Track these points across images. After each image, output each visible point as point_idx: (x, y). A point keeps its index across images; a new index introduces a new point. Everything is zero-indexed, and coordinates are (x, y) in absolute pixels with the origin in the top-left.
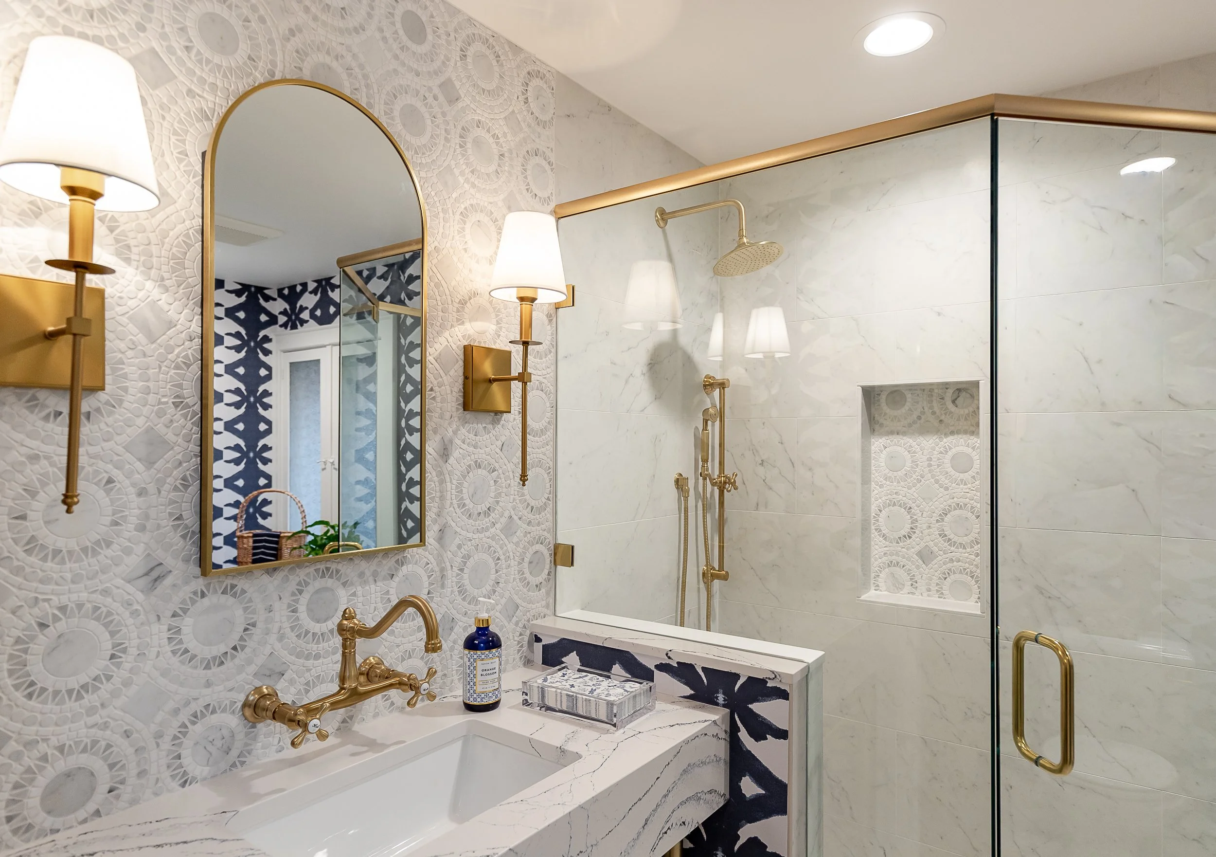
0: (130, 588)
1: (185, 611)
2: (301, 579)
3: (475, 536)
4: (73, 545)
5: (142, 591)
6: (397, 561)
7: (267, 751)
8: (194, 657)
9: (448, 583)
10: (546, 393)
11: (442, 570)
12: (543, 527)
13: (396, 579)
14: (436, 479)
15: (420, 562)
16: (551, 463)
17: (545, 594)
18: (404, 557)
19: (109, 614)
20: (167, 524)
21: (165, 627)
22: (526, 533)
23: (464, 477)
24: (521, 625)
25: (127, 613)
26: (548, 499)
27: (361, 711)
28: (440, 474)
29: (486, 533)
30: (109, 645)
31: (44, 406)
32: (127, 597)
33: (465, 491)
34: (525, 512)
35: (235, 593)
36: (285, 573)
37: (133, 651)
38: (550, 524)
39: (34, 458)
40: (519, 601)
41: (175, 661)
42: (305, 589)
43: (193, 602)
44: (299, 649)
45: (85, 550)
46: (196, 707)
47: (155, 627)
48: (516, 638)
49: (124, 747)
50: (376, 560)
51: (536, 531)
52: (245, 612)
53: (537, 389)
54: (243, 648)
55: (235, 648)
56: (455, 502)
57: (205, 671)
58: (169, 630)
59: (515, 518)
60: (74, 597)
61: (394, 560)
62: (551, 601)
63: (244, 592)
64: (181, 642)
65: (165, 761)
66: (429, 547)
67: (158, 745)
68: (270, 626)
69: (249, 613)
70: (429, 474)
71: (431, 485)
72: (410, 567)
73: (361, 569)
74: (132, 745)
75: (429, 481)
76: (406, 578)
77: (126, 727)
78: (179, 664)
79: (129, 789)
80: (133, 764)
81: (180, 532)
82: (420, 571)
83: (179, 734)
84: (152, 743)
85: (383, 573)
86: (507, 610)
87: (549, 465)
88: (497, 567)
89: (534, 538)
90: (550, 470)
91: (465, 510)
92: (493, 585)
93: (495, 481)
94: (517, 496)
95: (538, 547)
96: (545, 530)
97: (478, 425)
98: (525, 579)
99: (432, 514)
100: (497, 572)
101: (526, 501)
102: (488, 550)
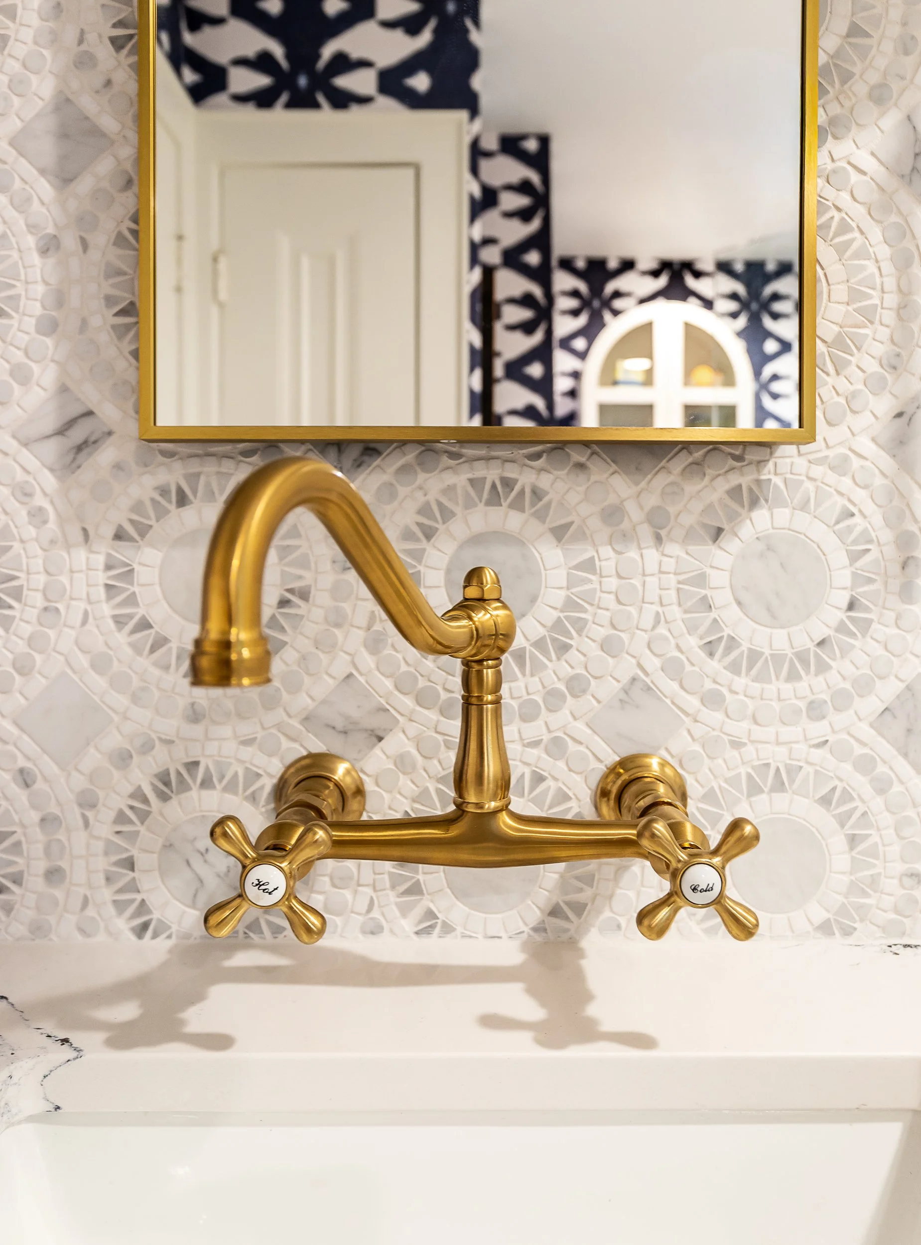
0: (27, 457)
1: (143, 530)
2: (432, 497)
5: (51, 470)
6: (735, 493)
7: (339, 921)
8: (160, 642)
11: (906, 541)
13: (731, 545)
14: (884, 252)
15: (817, 505)
18: (758, 482)
20: (102, 321)
21: (100, 560)
25: (24, 513)
27: (611, 897)
32: (20, 475)
37: (35, 599)
41: (121, 638)
42: (441, 527)
43: (162, 513)
44: (422, 683)
46: (171, 760)
47: (81, 555)
50: (661, 480)
57: (186, 681)
58: (108, 567)
61: (723, 485)
64: (132, 600)
65: (102, 863)
66: (856, 462)
67: (87, 824)
68: (347, 606)
69: (289, 565)
70: (856, 234)
71: (863, 268)
72: (783, 515)
73: (612, 499)
74: (34, 807)
75: (857, 255)
76: (769, 548)
77: (22, 762)
78: (129, 651)
79: (31, 899)
80: (38, 849)
81: (127, 346)
82: (819, 532)
83: (129, 813)
84: (74, 815)
85: (688, 520)
99: (867, 361)
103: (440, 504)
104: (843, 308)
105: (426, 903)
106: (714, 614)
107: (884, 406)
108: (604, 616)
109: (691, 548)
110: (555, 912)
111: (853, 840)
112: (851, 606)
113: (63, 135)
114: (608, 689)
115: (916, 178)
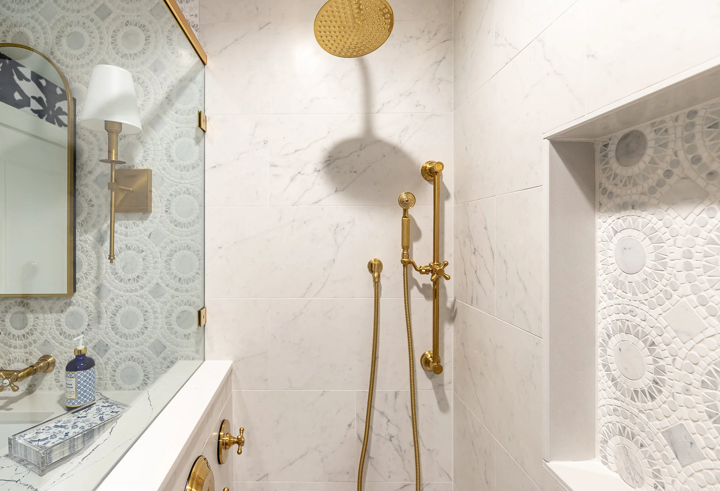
2: (7, 305)
3: (125, 294)
6: (66, 303)
9: (103, 321)
10: (194, 196)
11: (99, 312)
12: (192, 294)
13: (65, 314)
14: (95, 256)
15: (82, 305)
17: (194, 343)
18: (70, 301)
22: (173, 297)
24: (168, 360)
26: (197, 273)
28: (98, 253)
29: (135, 293)
34: (173, 282)
40: (167, 344)
51: (184, 296)
53: (184, 193)
56: (109, 271)
59: (163, 285)
62: (201, 348)
66: (89, 297)
70: (90, 253)
71: (91, 259)
72: (75, 308)
73: (42, 305)
75: (89, 257)
76: (73, 314)
82: (82, 311)
85: (57, 309)
86: (155, 348)
87: (197, 249)
88: (145, 317)
89: (182, 301)
90: (199, 253)
91: (118, 276)
92: (142, 329)
93: (143, 259)
94: (164, 270)
95: (186, 308)
96: (194, 296)
97: (129, 221)
98: (173, 329)
99: (92, 277)
100: (145, 320)
101: (173, 274)
102: (137, 305)
103: (9, 306)
106: (61, 327)
107: (95, 286)
108: (40, 328)
109: (57, 314)
110: (30, 386)
112: (88, 325)
114: (41, 342)
115: (101, 242)
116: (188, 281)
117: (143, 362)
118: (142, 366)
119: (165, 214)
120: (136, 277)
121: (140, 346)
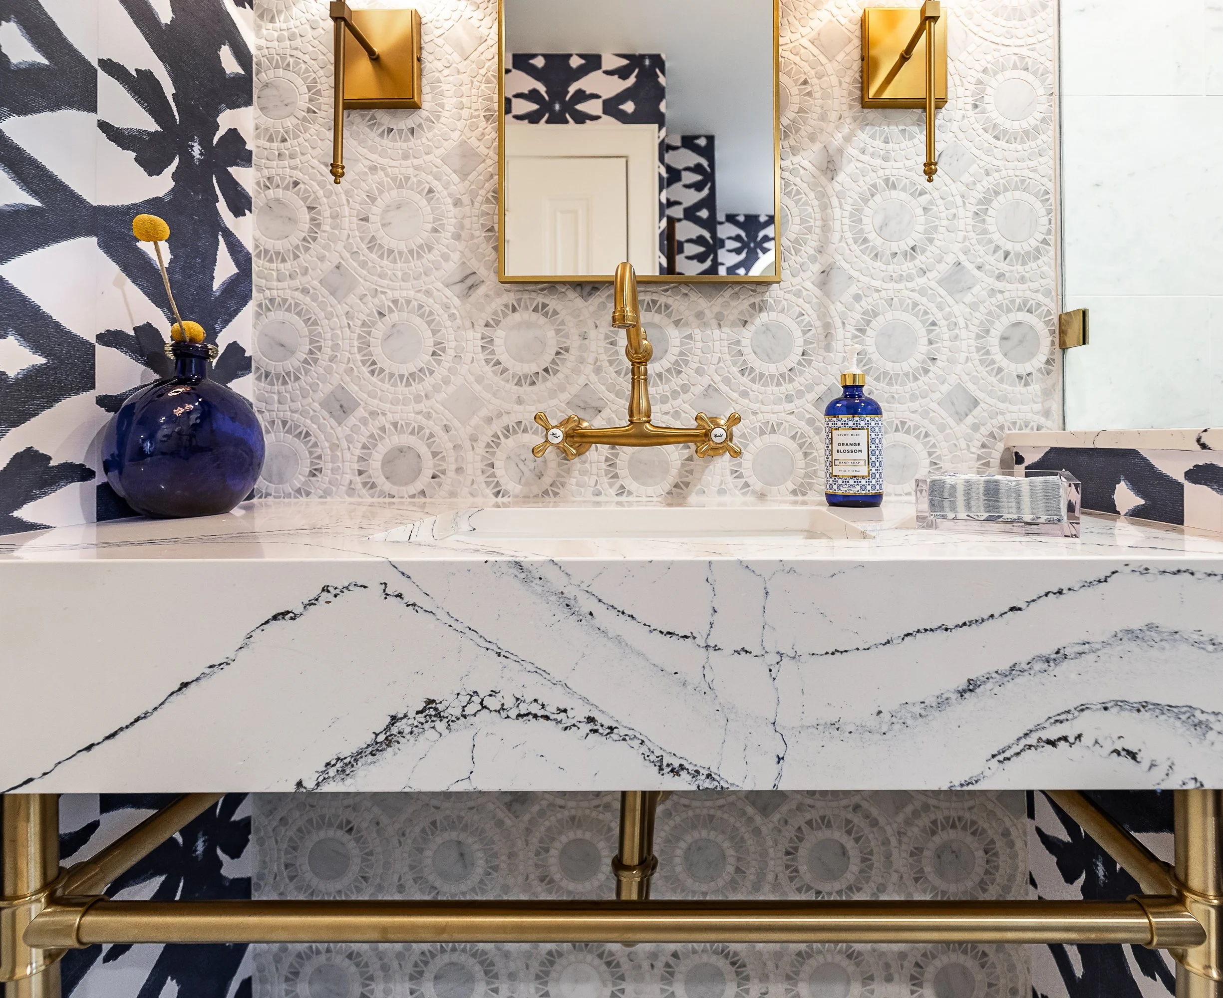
0: (448, 292)
1: (498, 323)
3: (885, 286)
4: (402, 246)
5: (458, 297)
6: (753, 305)
7: (582, 490)
8: (506, 370)
9: (837, 345)
10: (1035, 73)
11: (827, 326)
12: (1034, 286)
13: (751, 328)
14: (815, 203)
15: (788, 310)
16: (1050, 186)
17: (1039, 393)
18: (762, 301)
19: (431, 313)
20: (480, 234)
21: (479, 336)
22: (993, 292)
23: (866, 201)
24: (984, 431)
25: (446, 316)
26: (1045, 242)
27: (700, 479)
28: (823, 196)
29: (907, 283)
30: (431, 342)
31: (380, 124)
32: (445, 300)
33: (865, 220)
34: (991, 259)
35: (547, 313)
36: (601, 300)
37: (451, 352)
38: (1050, 282)
39: (373, 169)
40: (980, 395)
41: (488, 369)
43: (505, 315)
44: (618, 387)
45: (411, 252)
46: (510, 421)
47: (470, 334)
48: (973, 450)
49: (444, 441)
50: (720, 300)
51: (1015, 291)
52: (557, 334)
53: (1015, 67)
54: (556, 372)
55: (546, 370)
56: (848, 235)
57: (516, 387)
58: (482, 338)
59: (970, 267)
60: (404, 293)
61: (747, 302)
62: (1056, 407)
63: (555, 313)
64: (493, 352)
65: (480, 465)
66: (805, 293)
67: (473, 448)
68: (585, 355)
69: (561, 337)
70: (803, 196)
71: (806, 210)
72: (773, 315)
73: (699, 308)
74: (450, 441)
75: (803, 204)
76: (767, 329)
77: (445, 422)
78: (492, 374)
79: (449, 481)
80: (452, 460)
81: (492, 244)
82: (789, 322)
83: (492, 443)
84: (467, 444)
85: (731, 318)
86: (953, 403)
87: (1043, 188)
88: (932, 336)
89: (1013, 302)
90: (1048, 196)
91: (867, 247)
92: (924, 362)
93: (924, 209)
94: (972, 233)
95: (1022, 316)
96: (1037, 291)
97: (891, 127)
98: (993, 362)
99: (809, 249)
100: (931, 342)
101: (992, 242)
102: (913, 309)
104: (798, 227)
105: (620, 482)
106: (744, 358)
107: (816, 268)
108: (696, 358)
109: (734, 329)
110: (676, 486)
111: (806, 454)
112: (803, 354)
113: (464, 156)
114: (698, 390)
115: (829, 171)
116: (1024, 258)
117: (927, 435)
118: (925, 444)
119: (971, 113)
120: (908, 249)
121: (921, 401)
